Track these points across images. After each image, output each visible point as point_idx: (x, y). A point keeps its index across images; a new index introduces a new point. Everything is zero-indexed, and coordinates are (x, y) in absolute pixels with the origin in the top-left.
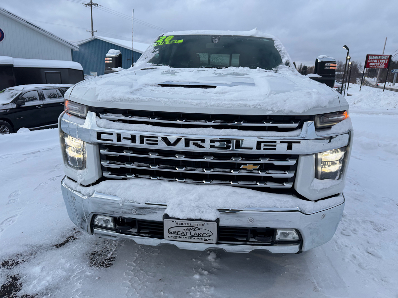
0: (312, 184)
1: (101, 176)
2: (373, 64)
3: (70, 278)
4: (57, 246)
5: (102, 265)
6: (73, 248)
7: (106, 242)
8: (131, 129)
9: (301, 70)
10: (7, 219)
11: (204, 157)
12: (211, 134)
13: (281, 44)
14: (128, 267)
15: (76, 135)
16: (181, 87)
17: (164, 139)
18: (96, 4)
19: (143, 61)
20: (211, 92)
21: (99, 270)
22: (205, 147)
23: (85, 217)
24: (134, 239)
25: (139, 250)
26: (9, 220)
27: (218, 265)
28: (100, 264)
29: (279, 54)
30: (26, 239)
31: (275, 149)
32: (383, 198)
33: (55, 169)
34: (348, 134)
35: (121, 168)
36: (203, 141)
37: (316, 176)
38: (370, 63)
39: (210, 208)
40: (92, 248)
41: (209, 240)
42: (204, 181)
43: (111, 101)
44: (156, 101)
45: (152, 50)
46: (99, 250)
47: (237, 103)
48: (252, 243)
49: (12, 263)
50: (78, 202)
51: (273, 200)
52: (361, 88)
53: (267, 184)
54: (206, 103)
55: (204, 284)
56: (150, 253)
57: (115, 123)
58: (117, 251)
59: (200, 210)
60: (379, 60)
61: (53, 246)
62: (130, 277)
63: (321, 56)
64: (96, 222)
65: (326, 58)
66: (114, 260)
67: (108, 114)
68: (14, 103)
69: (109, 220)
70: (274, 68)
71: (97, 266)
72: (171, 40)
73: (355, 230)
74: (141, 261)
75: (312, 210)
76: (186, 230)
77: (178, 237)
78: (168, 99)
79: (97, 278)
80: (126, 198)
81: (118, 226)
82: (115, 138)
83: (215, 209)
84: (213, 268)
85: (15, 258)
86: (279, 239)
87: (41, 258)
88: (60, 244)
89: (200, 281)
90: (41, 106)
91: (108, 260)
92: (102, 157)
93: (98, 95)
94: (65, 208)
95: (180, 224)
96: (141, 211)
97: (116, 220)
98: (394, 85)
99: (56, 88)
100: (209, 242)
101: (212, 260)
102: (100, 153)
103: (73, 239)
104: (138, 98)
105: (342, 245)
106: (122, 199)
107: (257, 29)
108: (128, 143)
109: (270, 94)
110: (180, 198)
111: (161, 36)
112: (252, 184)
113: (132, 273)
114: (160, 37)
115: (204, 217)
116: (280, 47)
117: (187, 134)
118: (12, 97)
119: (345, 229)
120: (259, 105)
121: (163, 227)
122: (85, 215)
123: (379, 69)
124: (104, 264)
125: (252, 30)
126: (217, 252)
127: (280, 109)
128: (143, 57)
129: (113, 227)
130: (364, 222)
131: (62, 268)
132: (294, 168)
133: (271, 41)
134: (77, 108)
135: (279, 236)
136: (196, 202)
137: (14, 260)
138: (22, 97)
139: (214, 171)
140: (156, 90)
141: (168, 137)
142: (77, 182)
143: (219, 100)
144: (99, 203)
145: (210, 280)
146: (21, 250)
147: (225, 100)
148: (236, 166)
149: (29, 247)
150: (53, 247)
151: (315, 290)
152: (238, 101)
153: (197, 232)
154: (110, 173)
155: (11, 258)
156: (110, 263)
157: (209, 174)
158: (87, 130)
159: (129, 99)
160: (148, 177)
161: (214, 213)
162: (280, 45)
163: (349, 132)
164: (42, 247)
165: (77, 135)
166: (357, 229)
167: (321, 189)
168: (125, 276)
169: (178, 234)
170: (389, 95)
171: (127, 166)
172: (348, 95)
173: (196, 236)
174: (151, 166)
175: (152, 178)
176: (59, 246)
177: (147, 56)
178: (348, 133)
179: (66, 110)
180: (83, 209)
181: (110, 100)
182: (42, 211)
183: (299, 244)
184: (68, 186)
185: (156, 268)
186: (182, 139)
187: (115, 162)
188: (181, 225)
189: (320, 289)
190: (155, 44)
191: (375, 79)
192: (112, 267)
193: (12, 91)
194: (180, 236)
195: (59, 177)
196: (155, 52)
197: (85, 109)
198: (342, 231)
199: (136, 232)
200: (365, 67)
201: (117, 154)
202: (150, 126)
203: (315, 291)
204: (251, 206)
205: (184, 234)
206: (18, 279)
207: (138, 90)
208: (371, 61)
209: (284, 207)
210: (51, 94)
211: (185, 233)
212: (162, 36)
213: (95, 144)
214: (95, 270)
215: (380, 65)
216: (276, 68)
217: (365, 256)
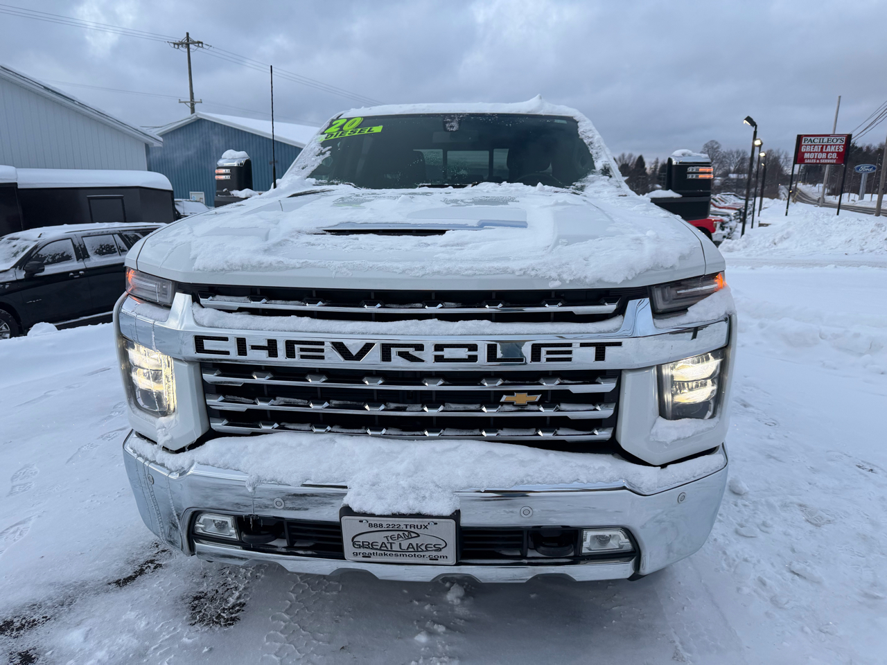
0: (654, 431)
1: (206, 430)
2: (812, 156)
3: (149, 652)
4: (118, 582)
5: (217, 620)
6: (153, 585)
7: (225, 571)
8: (268, 328)
9: (657, 172)
10: (7, 529)
11: (423, 382)
12: (436, 331)
13: (593, 128)
14: (274, 622)
15: (151, 343)
16: (371, 235)
17: (338, 345)
18: (199, 42)
19: (297, 175)
20: (434, 244)
21: (210, 632)
22: (423, 361)
23: (176, 518)
24: (282, 563)
25: (298, 586)
26: (12, 530)
27: (468, 612)
28: (213, 620)
29: (589, 151)
30: (50, 570)
31: (569, 360)
32: (827, 452)
33: (113, 414)
34: (724, 322)
35: (248, 410)
36: (420, 347)
37: (663, 412)
38: (806, 154)
39: (440, 490)
40: (195, 586)
41: (439, 558)
42: (426, 433)
43: (223, 270)
44: (319, 267)
45: (317, 149)
46: (209, 589)
47: (488, 265)
48: (533, 561)
49: (22, 624)
50: (162, 488)
51: (571, 467)
52: (787, 208)
53: (559, 432)
54: (423, 268)
55: (438, 655)
56: (322, 590)
57: (233, 315)
58: (249, 590)
59: (417, 494)
60: (825, 147)
61: (109, 584)
62: (278, 645)
63: (678, 153)
64: (200, 527)
65: (690, 155)
66: (243, 608)
67: (218, 297)
68: (20, 269)
69: (227, 523)
70: (577, 182)
71: (207, 624)
72: (357, 127)
73: (764, 524)
74: (302, 609)
75: (656, 486)
76: (389, 538)
77: (374, 553)
78: (343, 262)
79: (206, 650)
80: (260, 474)
81: (246, 534)
82: (232, 347)
83: (450, 490)
84: (457, 618)
85: (28, 612)
86: (590, 550)
87: (84, 612)
88: (124, 579)
89: (430, 647)
90: (81, 272)
91: (230, 609)
92: (208, 389)
93: (195, 258)
94: (133, 500)
95: (376, 525)
96: (299, 502)
97: (242, 523)
98: (862, 198)
99: (113, 232)
100: (440, 561)
101: (455, 601)
102: (203, 380)
103: (152, 566)
104: (279, 262)
105: (736, 559)
106: (253, 476)
107: (541, 98)
108: (261, 357)
109: (557, 244)
110: (375, 471)
111: (335, 118)
112: (528, 434)
113: (283, 636)
114: (333, 120)
115: (426, 510)
116: (590, 136)
117: (386, 334)
118: (15, 255)
119: (744, 523)
120: (533, 270)
121: (340, 534)
122: (175, 514)
123: (828, 166)
124: (222, 620)
125: (531, 100)
126: (466, 583)
127: (577, 277)
128: (298, 165)
129: (235, 537)
130: (785, 506)
131: (129, 631)
132: (613, 398)
133: (572, 123)
134: (152, 285)
135: (588, 544)
136: (409, 477)
137: (25, 618)
138: (39, 255)
139: (445, 409)
140: (319, 242)
141: (346, 343)
142: (156, 443)
143: (450, 260)
144: (206, 487)
145: (451, 644)
146: (40, 595)
147: (462, 261)
148: (492, 399)
149: (59, 588)
150: (109, 586)
151: (676, 656)
152: (490, 261)
153: (414, 542)
154: (225, 422)
155: (18, 614)
156: (233, 615)
157: (437, 417)
158: (175, 333)
159: (260, 264)
160: (307, 427)
161: (448, 500)
162: (590, 130)
163: (728, 317)
164: (86, 587)
165: (154, 344)
166: (769, 522)
167: (674, 441)
168: (267, 644)
169: (373, 548)
170: (849, 223)
171: (261, 405)
172: (761, 225)
173: (412, 550)
174: (311, 405)
175: (315, 430)
176: (122, 583)
177: (306, 163)
178: (726, 320)
179: (129, 290)
180: (171, 502)
181: (220, 268)
182: (86, 508)
183: (633, 560)
184: (138, 453)
185: (334, 622)
186: (374, 344)
187: (236, 398)
188: (379, 528)
189: (686, 655)
190: (323, 138)
191: (820, 186)
192: (238, 624)
193: (14, 243)
194: (379, 552)
195: (121, 431)
196: (322, 153)
197: (170, 288)
198: (739, 527)
199: (284, 547)
200: (795, 162)
201: (239, 381)
202: (306, 319)
203: (676, 659)
204: (525, 482)
205: (386, 547)
206: (35, 658)
207: (280, 244)
208: (808, 149)
209: (594, 480)
210: (101, 246)
211: (389, 546)
212: (338, 118)
213: (190, 361)
214: (202, 633)
215: (827, 156)
216: (581, 181)
217: (785, 580)
